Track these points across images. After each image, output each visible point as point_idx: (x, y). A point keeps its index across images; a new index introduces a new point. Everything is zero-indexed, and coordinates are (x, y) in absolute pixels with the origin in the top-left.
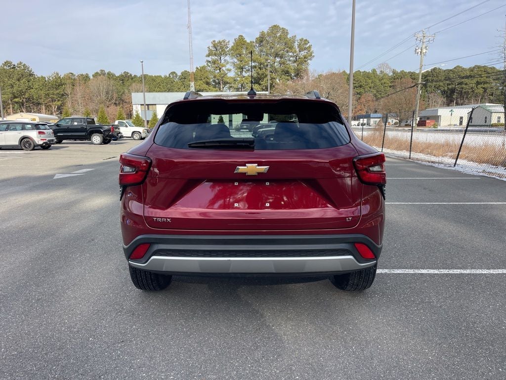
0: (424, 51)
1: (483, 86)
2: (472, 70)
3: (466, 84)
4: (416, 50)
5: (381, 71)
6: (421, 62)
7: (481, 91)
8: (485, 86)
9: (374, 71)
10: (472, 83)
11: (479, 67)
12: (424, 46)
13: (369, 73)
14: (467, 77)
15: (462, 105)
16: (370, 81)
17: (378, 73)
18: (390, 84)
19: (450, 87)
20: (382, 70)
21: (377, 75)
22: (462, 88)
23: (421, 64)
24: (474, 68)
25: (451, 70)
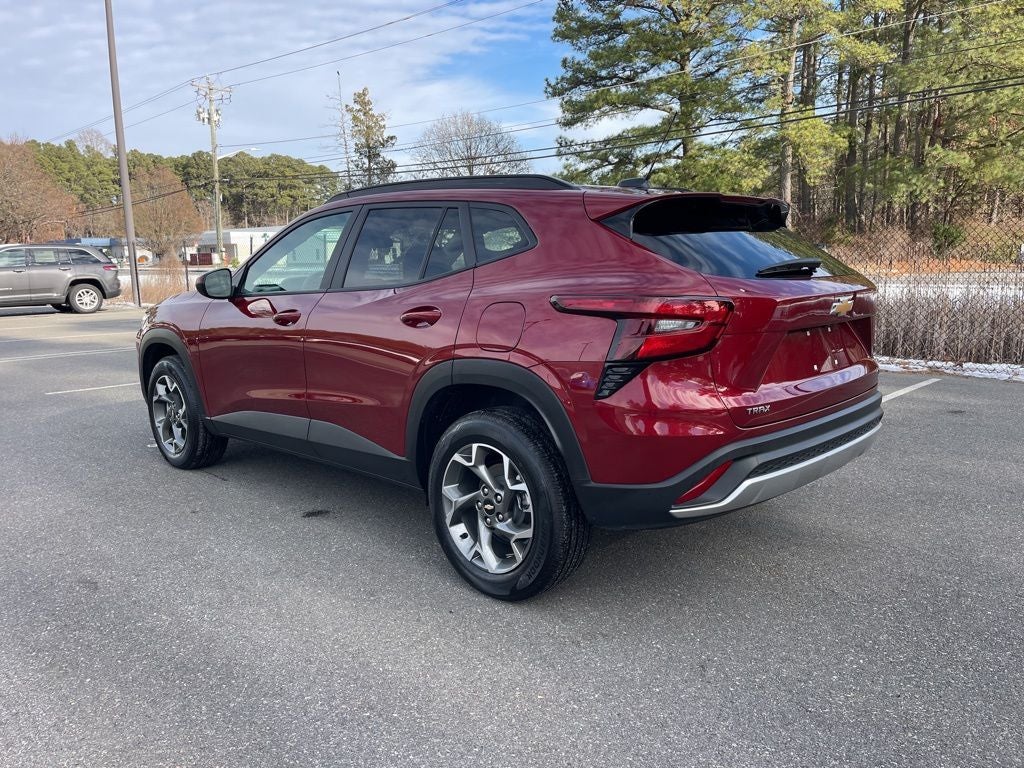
0: (215, 118)
1: (291, 194)
2: (266, 162)
3: (261, 188)
4: (199, 113)
5: (87, 147)
6: (213, 139)
7: (288, 201)
8: (294, 192)
9: (70, 144)
10: (272, 186)
11: (278, 158)
12: (213, 108)
13: (60, 148)
14: (261, 175)
15: (259, 226)
16: (66, 166)
17: (81, 149)
18: (113, 177)
19: (234, 191)
20: (89, 143)
21: (80, 155)
22: (256, 195)
23: (213, 143)
24: (270, 158)
25: (230, 160)
